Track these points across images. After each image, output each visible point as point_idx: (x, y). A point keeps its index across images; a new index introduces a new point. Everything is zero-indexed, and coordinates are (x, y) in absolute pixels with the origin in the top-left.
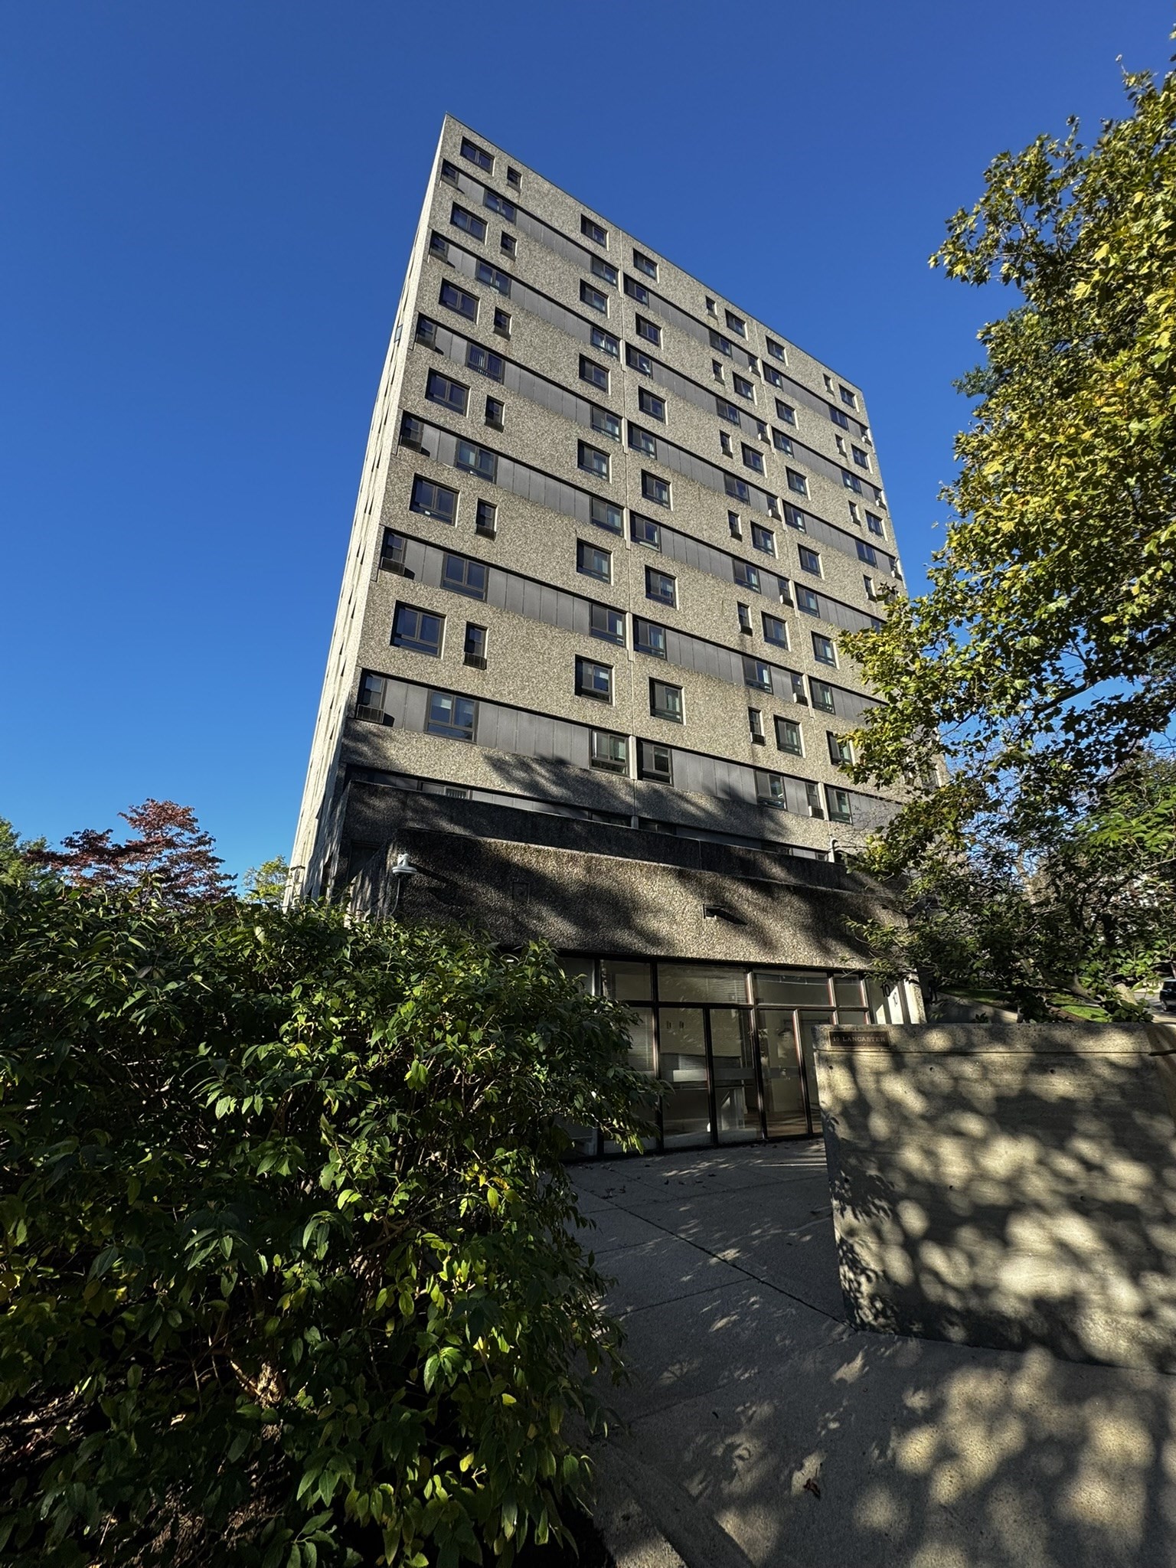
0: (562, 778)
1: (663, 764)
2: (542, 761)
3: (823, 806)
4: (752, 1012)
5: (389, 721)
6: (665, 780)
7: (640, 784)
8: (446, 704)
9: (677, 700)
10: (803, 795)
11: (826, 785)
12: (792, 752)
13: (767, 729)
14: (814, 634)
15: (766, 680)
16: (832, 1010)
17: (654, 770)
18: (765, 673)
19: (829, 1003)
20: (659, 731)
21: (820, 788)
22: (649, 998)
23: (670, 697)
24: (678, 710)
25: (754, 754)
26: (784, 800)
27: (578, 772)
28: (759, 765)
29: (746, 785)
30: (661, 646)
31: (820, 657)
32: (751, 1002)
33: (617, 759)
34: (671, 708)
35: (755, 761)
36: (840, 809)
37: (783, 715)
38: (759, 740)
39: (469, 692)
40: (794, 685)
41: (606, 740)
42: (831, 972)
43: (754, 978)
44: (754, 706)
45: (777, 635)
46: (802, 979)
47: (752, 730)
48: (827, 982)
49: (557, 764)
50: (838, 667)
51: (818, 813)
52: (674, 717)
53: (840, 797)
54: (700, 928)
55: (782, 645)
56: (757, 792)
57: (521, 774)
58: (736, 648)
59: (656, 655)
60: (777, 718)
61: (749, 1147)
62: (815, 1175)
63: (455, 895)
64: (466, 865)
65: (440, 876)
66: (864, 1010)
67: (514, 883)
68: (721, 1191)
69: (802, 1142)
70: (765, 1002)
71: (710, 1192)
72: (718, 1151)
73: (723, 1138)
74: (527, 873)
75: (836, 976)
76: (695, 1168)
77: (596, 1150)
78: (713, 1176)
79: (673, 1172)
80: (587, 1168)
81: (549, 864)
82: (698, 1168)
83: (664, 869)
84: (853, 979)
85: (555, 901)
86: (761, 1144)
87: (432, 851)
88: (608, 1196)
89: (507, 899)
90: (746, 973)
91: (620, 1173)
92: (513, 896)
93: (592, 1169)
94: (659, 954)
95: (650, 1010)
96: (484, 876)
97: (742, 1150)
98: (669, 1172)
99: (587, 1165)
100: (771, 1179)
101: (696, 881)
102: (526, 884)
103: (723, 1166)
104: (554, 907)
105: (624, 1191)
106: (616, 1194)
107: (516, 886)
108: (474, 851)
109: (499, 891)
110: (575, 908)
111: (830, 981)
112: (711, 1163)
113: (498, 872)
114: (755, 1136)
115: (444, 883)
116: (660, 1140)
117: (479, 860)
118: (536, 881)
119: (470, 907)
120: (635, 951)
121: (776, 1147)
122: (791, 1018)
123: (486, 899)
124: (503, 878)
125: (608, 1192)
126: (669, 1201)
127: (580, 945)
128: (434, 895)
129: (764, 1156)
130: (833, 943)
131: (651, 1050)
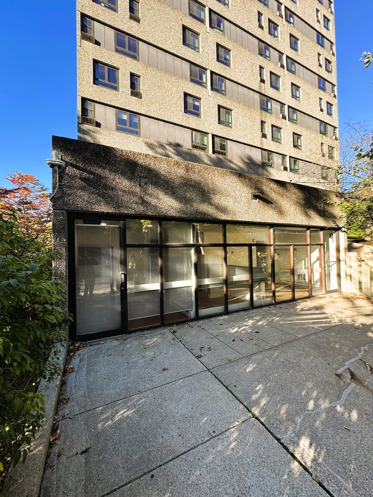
0: (180, 153)
1: (223, 147)
2: (170, 144)
3: (288, 166)
4: (272, 247)
5: (98, 125)
6: (224, 154)
7: (214, 156)
8: (125, 117)
9: (230, 117)
10: (280, 161)
11: (290, 157)
12: (278, 142)
13: (268, 131)
14: (292, 84)
15: (269, 107)
16: (308, 245)
17: (219, 150)
18: (269, 104)
19: (307, 242)
20: (221, 131)
21: (288, 158)
22: (221, 242)
23: (227, 115)
24: (230, 121)
25: (262, 142)
26: (272, 163)
27: (187, 150)
28: (263, 147)
29: (257, 156)
30: (223, 89)
31: (294, 96)
32: (272, 243)
33: (203, 145)
34: (227, 120)
35: (262, 145)
36: (294, 167)
37: (275, 124)
38: (264, 136)
39: (134, 110)
40: (281, 109)
41: (198, 135)
42: (308, 227)
43: (274, 231)
44: (263, 120)
45: (276, 84)
46: (295, 231)
47: (262, 131)
48: (306, 232)
49: (177, 146)
50: (301, 101)
51: (285, 169)
52: (228, 124)
53: (295, 162)
54: (249, 205)
55: (277, 89)
56: (262, 160)
57: (160, 150)
58: (257, 90)
59: (221, 93)
60: (273, 126)
61: (268, 308)
62: (313, 331)
63: (101, 183)
64: (106, 164)
65: (88, 170)
66: (321, 245)
67: (140, 177)
68: (267, 348)
69: (291, 303)
70: (278, 242)
71: (261, 350)
72: (254, 311)
73: (255, 304)
74: (148, 171)
75: (311, 229)
76: (246, 325)
77: (195, 315)
78: (257, 332)
79: (236, 329)
80: (190, 326)
81: (163, 166)
82: (248, 325)
83: (231, 172)
84: (318, 231)
85: (167, 189)
86: (274, 306)
87: (80, 153)
88: (201, 355)
89: (136, 186)
90: (270, 228)
91: (207, 330)
92: (140, 185)
93: (192, 327)
94: (227, 219)
95: (221, 248)
96: (119, 172)
97: (265, 310)
98: (233, 329)
99: (190, 324)
100: (291, 335)
101: (249, 180)
102: (148, 178)
103: (260, 323)
104: (167, 192)
105: (210, 349)
106: (205, 352)
107: (141, 179)
108: (111, 155)
109: (130, 182)
110: (180, 193)
111: (308, 232)
112: (253, 321)
113: (129, 169)
114: (270, 302)
115: (91, 175)
116: (226, 307)
117: (115, 161)
118: (155, 177)
119: (112, 191)
120: (215, 217)
121: (281, 308)
122: (289, 250)
123: (122, 186)
124: (133, 174)
125: (201, 350)
126: (238, 361)
127: (183, 214)
128: (85, 182)
129: (278, 315)
130: (312, 213)
131: (222, 267)
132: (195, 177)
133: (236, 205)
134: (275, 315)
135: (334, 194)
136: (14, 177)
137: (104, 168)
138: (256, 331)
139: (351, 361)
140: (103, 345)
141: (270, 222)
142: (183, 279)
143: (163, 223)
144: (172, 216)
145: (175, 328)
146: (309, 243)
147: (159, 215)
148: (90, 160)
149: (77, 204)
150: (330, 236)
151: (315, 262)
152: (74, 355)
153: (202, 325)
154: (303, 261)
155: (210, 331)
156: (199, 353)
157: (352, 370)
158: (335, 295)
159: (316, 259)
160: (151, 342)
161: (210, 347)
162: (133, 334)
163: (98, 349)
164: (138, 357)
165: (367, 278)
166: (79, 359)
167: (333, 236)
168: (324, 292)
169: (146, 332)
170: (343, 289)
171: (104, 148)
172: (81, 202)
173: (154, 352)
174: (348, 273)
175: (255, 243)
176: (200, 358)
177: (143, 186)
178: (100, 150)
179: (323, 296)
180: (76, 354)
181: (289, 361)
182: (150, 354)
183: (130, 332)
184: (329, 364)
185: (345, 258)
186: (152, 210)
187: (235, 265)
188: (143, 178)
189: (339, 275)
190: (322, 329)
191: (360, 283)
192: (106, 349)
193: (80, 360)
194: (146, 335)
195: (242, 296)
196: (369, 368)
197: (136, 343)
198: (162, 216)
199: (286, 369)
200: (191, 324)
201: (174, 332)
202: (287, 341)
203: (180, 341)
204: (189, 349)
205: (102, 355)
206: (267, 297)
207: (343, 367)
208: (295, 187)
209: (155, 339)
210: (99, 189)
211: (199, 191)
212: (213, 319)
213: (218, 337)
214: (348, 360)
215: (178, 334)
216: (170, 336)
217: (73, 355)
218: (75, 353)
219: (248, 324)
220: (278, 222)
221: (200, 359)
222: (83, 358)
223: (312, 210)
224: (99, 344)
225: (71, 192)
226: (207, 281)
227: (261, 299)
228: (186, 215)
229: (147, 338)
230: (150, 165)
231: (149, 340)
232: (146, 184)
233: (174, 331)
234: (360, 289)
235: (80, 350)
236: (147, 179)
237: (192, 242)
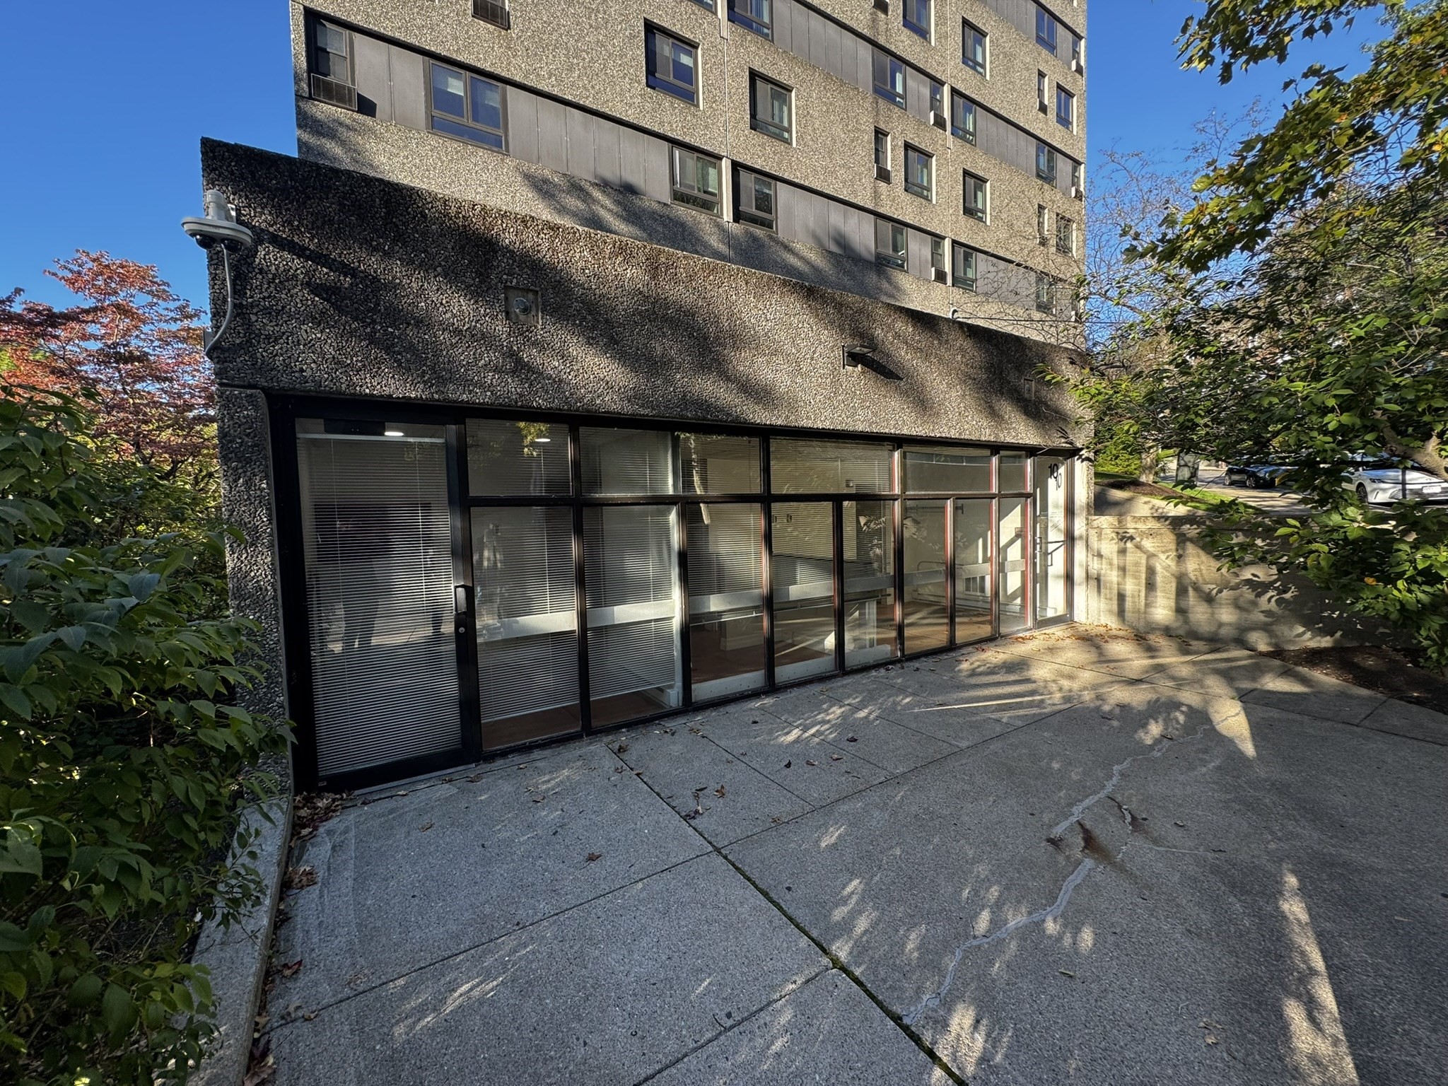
0: (635, 214)
1: (765, 203)
2: (604, 185)
3: (948, 268)
4: (897, 504)
5: (366, 107)
6: (768, 224)
7: (736, 229)
8: (456, 87)
9: (785, 109)
10: (927, 253)
12: (921, 196)
13: (894, 160)
14: (965, 22)
15: (899, 89)
16: (992, 497)
17: (753, 211)
18: (899, 77)
19: (990, 487)
20: (760, 153)
21: (947, 244)
22: (757, 489)
23: (776, 104)
24: (786, 124)
25: (876, 195)
26: (905, 259)
27: (655, 206)
28: (881, 210)
29: (862, 234)
30: (766, 19)
31: (969, 59)
32: (897, 491)
33: (705, 192)
34: (777, 120)
35: (876, 204)
36: (965, 273)
37: (915, 142)
38: (883, 175)
39: (487, 66)
40: (933, 98)
41: (691, 160)
42: (995, 448)
43: (904, 456)
44: (882, 126)
45: (919, 19)
46: (960, 459)
47: (877, 161)
48: (989, 462)
49: (625, 192)
50: (988, 77)
51: (940, 277)
52: (779, 133)
53: (967, 257)
54: (836, 382)
55: (923, 33)
56: (876, 247)
57: (572, 202)
58: (866, 32)
59: (758, 32)
60: (907, 146)
61: (883, 671)
62: (998, 729)
63: (379, 305)
64: (394, 241)
65: (335, 260)
66: (1027, 496)
67: (506, 288)
68: (876, 782)
69: (944, 657)
70: (914, 490)
71: (861, 787)
72: (845, 682)
73: (850, 662)
74: (532, 269)
75: (1003, 453)
76: (824, 722)
77: (681, 698)
78: (853, 740)
79: (795, 733)
80: (666, 732)
81: (578, 255)
82: (829, 721)
83: (785, 283)
84: (1020, 457)
85: (594, 328)
86: (899, 665)
87: (304, 203)
88: (697, 812)
89: (495, 317)
90: (894, 450)
91: (716, 741)
92: (507, 313)
93: (673, 734)
94: (773, 423)
95: (758, 506)
96: (439, 269)
97: (875, 677)
98: (787, 733)
99: (667, 725)
100: (940, 743)
101: (835, 308)
102: (531, 290)
103: (862, 714)
104: (593, 338)
105: (721, 793)
106: (709, 803)
107: (511, 294)
108: (409, 214)
109: (476, 302)
110: (632, 342)
111: (995, 460)
112: (843, 709)
113: (470, 262)
114: (889, 656)
115: (345, 276)
116: (770, 675)
117: (423, 234)
118: (554, 288)
119: (415, 331)
120: (737, 416)
121: (918, 669)
122: (943, 508)
123: (448, 315)
124: (483, 276)
125: (697, 797)
126: (799, 820)
127: (642, 406)
128: (324, 299)
129: (910, 690)
130: (1007, 409)
131: (759, 560)
132: (678, 293)
133: (799, 380)
134: (902, 690)
135: (1065, 355)
136: (76, 268)
137: (387, 255)
138: (850, 735)
139: (1087, 802)
140: (405, 800)
141: (892, 431)
142: (645, 598)
143: (583, 430)
144: (608, 412)
145: (623, 738)
146: (995, 490)
147: (569, 409)
148: (339, 228)
149: (302, 370)
150: (1052, 473)
151: (1012, 542)
152: (312, 835)
153: (700, 727)
154: (980, 541)
155: (722, 744)
156: (692, 805)
157: (1088, 827)
158: (1057, 631)
159: (1014, 535)
160: (553, 782)
161: (722, 787)
162: (500, 763)
163: (391, 812)
164: (513, 828)
165: (1139, 585)
166: (329, 846)
167: (1060, 471)
168: (1030, 623)
169: (537, 754)
170: (1080, 615)
171: (383, 190)
172: (314, 362)
173: (562, 810)
174: (1093, 572)
175: (853, 491)
176: (694, 818)
177: (517, 316)
178: (371, 196)
179: (1028, 634)
180: (321, 830)
181: (932, 813)
182: (550, 815)
183: (491, 758)
184: (1032, 814)
185: (1087, 530)
186: (547, 392)
187: (794, 552)
188: (516, 292)
189: (1069, 578)
190: (1020, 723)
191: (1121, 597)
192: (415, 809)
193: (334, 848)
194: (539, 764)
195: (816, 639)
196: (1129, 819)
197: (507, 787)
198: (577, 410)
199: (924, 834)
200: (671, 724)
201: (621, 750)
202: (929, 760)
203: (638, 775)
204: (662, 795)
205: (404, 830)
206: (880, 642)
207: (1067, 819)
208: (964, 332)
209: (566, 772)
210: (374, 322)
211: (691, 336)
212: (732, 708)
213: (745, 759)
214: (1079, 801)
215: (631, 756)
216: (609, 762)
217: (311, 833)
218: (316, 828)
219: (828, 718)
220: (915, 434)
221: (693, 822)
222: (343, 842)
223: (1006, 400)
224: (392, 797)
225: (278, 329)
226: (715, 604)
227: (864, 647)
228: (653, 409)
229: (541, 772)
230: (539, 251)
231: (547, 777)
232: (526, 310)
233: (620, 748)
234: (1121, 613)
235: (332, 817)
236: (531, 296)
237: (671, 492)
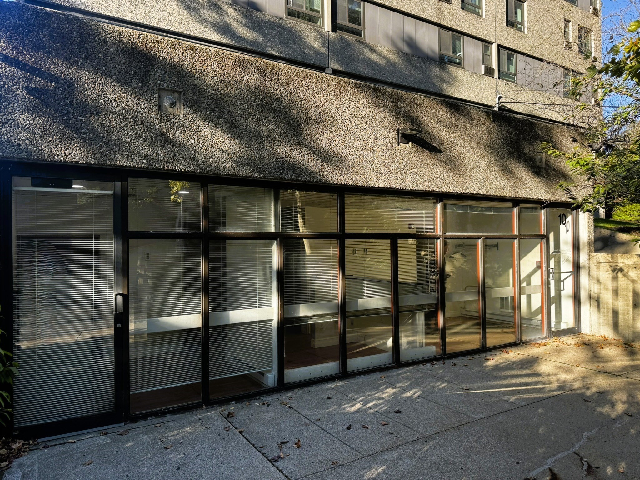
0: (259, 25)
1: (356, 17)
2: (237, 5)
3: (495, 66)
4: (439, 243)
6: (358, 33)
7: (334, 36)
10: (479, 54)
11: (500, 46)
12: (474, 12)
16: (514, 238)
17: (347, 23)
19: (512, 230)
21: (494, 48)
22: (335, 229)
25: (440, 12)
26: (462, 59)
27: (273, 19)
28: (443, 23)
29: (430, 42)
32: (439, 232)
33: (312, 10)
35: (440, 18)
36: (508, 69)
42: (516, 202)
43: (444, 207)
46: (489, 209)
48: (512, 212)
49: (251, 9)
51: (489, 72)
53: (509, 57)
54: (393, 155)
56: (440, 49)
61: (429, 365)
62: (506, 406)
63: (73, 101)
64: (85, 59)
65: (45, 72)
66: (542, 237)
67: (159, 89)
68: (411, 440)
69: (477, 356)
70: (452, 231)
71: (399, 443)
72: (399, 372)
73: (404, 357)
74: (178, 77)
75: (522, 205)
76: (379, 398)
77: (276, 380)
78: (399, 412)
79: (358, 406)
80: (264, 404)
81: (210, 67)
82: (383, 398)
83: (356, 85)
84: (536, 208)
85: (220, 116)
86: (441, 362)
87: (27, 35)
88: (279, 457)
89: (150, 109)
90: (437, 203)
91: (299, 411)
92: (160, 106)
93: (268, 406)
94: (347, 183)
95: (335, 241)
96: (114, 77)
97: (423, 369)
98: (354, 405)
99: (265, 399)
100: (462, 415)
101: (392, 102)
102: (177, 91)
103: (408, 394)
104: (219, 124)
105: (298, 444)
106: (288, 451)
107: (163, 93)
108: (96, 41)
109: (139, 99)
110: (247, 126)
111: (516, 210)
112: (395, 390)
113: (135, 73)
114: (435, 354)
115: (51, 82)
116: (343, 365)
117: (105, 54)
118: (192, 89)
119: (96, 118)
120: (320, 179)
121: (455, 365)
122: (476, 246)
123: (119, 108)
124: (144, 82)
125: (280, 448)
126: (352, 464)
127: (253, 171)
128: (37, 98)
129: (446, 379)
130: (523, 172)
131: (335, 280)
132: (279, 93)
134: (441, 379)
137: (80, 68)
138: (397, 409)
139: (559, 456)
140: (73, 445)
141: (435, 189)
142: (253, 306)
143: (211, 187)
144: (229, 175)
145: (232, 407)
146: (516, 233)
147: (201, 172)
148: (49, 51)
149: (19, 145)
150: (561, 222)
151: (534, 272)
152: (8, 467)
153: (289, 401)
154: (511, 271)
155: (304, 413)
156: (277, 452)
157: (556, 472)
158: (568, 340)
159: (535, 266)
160: (179, 436)
161: (299, 441)
162: (142, 423)
163: (63, 453)
164: (149, 466)
165: (628, 306)
166: (20, 474)
167: (567, 220)
168: (546, 334)
169: (169, 417)
170: (585, 328)
171: (80, 26)
172: (28, 139)
173: (184, 454)
174: (594, 295)
176: (277, 461)
177: (166, 108)
178: (71, 30)
179: (544, 341)
180: (15, 464)
181: (447, 460)
182: (176, 457)
183: (135, 419)
184: (518, 463)
185: (589, 264)
186: (186, 160)
187: (362, 276)
188: (166, 92)
189: (577, 299)
190: (523, 403)
191: (615, 313)
192: (80, 452)
193: (23, 475)
194: (171, 424)
195: (383, 342)
196: (586, 467)
197: (145, 438)
198: (207, 173)
199: (439, 474)
200: (267, 399)
201: (230, 415)
202: (451, 426)
203: (240, 432)
204: (257, 446)
205: (72, 465)
206: (427, 344)
207: (542, 466)
208: (489, 118)
209: (189, 429)
210: (69, 112)
211: (288, 123)
212: (313, 389)
213: (319, 423)
214: (553, 455)
215: (237, 420)
216: (220, 424)
217: (7, 465)
218: (11, 463)
219: (383, 396)
220: (452, 191)
221: (276, 464)
222: (29, 471)
223: (523, 167)
224: (64, 444)
225: (4, 117)
226: (303, 311)
227: (416, 347)
228: (261, 173)
229: (171, 429)
230: (182, 65)
231: (175, 432)
232: (173, 104)
233: (229, 414)
234: (616, 326)
235: (22, 456)
236: (176, 95)
237: (273, 230)
